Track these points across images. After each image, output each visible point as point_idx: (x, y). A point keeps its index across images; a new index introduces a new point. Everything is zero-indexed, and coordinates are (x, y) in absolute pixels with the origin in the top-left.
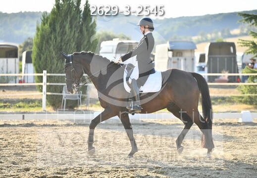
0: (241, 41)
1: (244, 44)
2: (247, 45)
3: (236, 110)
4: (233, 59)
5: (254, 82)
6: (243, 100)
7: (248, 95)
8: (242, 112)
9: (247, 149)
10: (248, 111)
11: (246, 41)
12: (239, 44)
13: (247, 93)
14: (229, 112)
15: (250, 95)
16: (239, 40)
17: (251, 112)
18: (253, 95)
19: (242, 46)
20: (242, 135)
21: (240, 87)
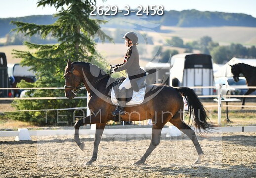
0: (15, 52)
1: (19, 56)
2: (22, 56)
3: (11, 127)
4: (3, 71)
5: (30, 97)
6: (18, 116)
7: (24, 110)
8: (19, 129)
9: (28, 170)
10: (25, 129)
11: (21, 52)
12: (14, 55)
13: (22, 109)
14: (4, 130)
15: (26, 110)
16: (14, 50)
17: (29, 129)
18: (29, 111)
19: (17, 57)
20: (21, 154)
21: (16, 102)
